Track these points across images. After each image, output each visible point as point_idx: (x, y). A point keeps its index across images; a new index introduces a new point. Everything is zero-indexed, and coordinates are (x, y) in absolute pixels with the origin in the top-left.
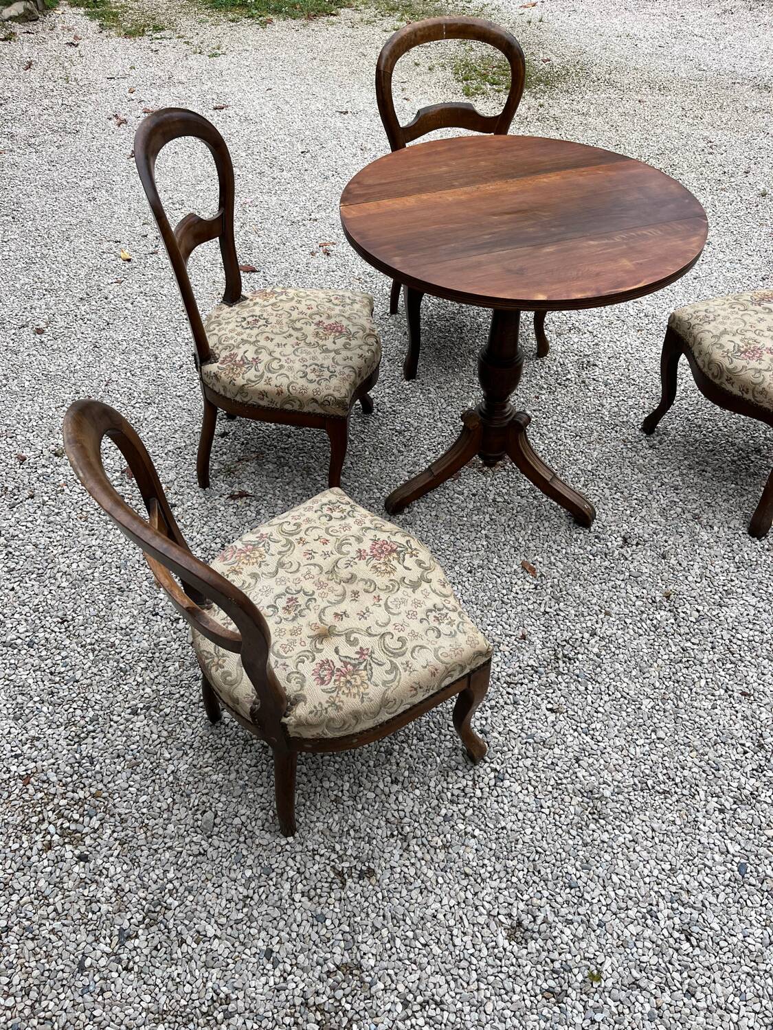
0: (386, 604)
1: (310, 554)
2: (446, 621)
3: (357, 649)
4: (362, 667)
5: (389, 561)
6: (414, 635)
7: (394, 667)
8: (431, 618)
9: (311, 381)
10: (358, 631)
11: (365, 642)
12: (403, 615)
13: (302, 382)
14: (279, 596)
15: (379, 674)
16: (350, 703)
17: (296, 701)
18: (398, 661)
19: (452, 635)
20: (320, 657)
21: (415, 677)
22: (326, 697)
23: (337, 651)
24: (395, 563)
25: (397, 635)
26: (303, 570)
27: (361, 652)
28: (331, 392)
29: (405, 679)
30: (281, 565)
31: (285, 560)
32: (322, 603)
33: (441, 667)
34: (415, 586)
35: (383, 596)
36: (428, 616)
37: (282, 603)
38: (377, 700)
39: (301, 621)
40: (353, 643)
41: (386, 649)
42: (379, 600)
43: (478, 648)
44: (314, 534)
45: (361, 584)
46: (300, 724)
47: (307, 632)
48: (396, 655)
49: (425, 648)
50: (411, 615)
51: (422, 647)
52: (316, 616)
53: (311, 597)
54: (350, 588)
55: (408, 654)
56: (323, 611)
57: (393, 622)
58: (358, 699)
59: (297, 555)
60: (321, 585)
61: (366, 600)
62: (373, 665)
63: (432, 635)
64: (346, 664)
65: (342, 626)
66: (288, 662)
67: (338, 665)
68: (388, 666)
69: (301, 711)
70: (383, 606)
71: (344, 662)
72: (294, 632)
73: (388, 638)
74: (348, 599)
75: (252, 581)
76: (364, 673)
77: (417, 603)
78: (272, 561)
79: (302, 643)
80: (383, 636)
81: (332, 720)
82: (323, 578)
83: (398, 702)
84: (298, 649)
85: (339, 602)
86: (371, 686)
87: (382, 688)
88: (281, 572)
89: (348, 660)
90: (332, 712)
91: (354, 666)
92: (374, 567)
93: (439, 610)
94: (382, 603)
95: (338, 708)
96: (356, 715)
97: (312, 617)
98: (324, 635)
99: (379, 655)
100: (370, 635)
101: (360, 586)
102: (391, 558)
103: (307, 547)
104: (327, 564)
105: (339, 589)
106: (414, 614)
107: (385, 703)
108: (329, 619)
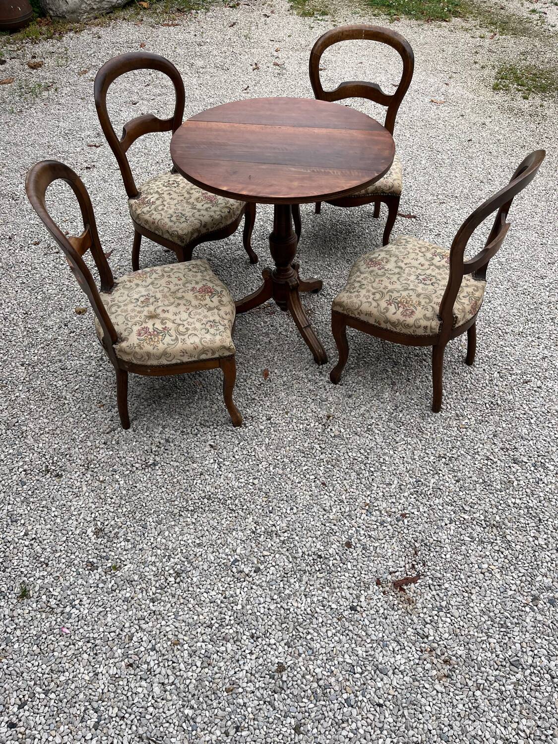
0: (190, 313)
1: (169, 283)
2: (215, 328)
3: (164, 327)
4: (161, 334)
5: (205, 295)
6: (195, 329)
7: (177, 339)
8: (209, 325)
9: (171, 221)
10: (169, 319)
11: (169, 325)
12: (195, 320)
13: (167, 220)
14: (142, 296)
15: (168, 339)
16: (148, 348)
17: (123, 340)
18: (180, 337)
19: (214, 335)
20: (144, 325)
21: (185, 346)
22: (138, 341)
23: (154, 325)
24: (207, 297)
25: (187, 326)
26: (161, 288)
28: (178, 229)
29: (180, 345)
30: (152, 283)
31: (156, 282)
32: (160, 304)
33: (201, 347)
34: (210, 309)
35: (191, 309)
36: (207, 323)
37: (142, 299)
38: (161, 351)
39: (146, 309)
40: (163, 324)
41: (177, 331)
42: (188, 310)
43: (224, 344)
44: (177, 275)
45: (184, 302)
46: (121, 350)
47: (145, 313)
48: (180, 334)
50: (199, 320)
51: (196, 335)
52: (154, 308)
53: (157, 300)
54: (177, 301)
55: (187, 336)
56: (158, 307)
57: (188, 321)
58: (152, 347)
59: (163, 282)
60: (165, 296)
61: (182, 308)
62: (167, 335)
63: (204, 331)
65: (163, 315)
66: (130, 323)
67: (151, 330)
68: (174, 338)
69: (124, 345)
71: (154, 330)
72: (139, 312)
73: (181, 326)
74: (174, 305)
75: (135, 287)
76: (161, 337)
77: (206, 317)
78: (149, 281)
79: (140, 317)
80: (179, 325)
81: (136, 353)
82: (168, 294)
83: (172, 356)
84: (138, 319)
85: (168, 306)
86: (161, 344)
87: (166, 346)
88: (151, 287)
89: (157, 330)
90: (137, 349)
91: (158, 333)
92: (196, 296)
93: (215, 323)
95: (141, 348)
96: (149, 354)
97: (152, 308)
98: (152, 317)
99: (172, 332)
100: (174, 323)
101: (182, 302)
102: (207, 295)
103: (170, 279)
104: (173, 288)
105: (172, 300)
106: (201, 320)
107: (165, 354)
108: (159, 311)
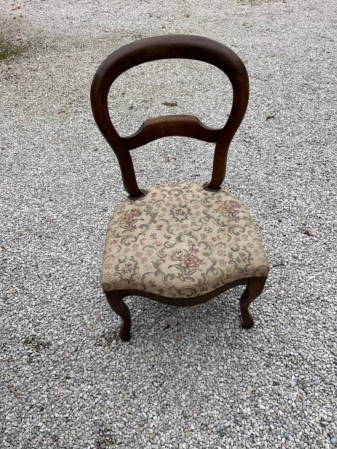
0: (153, 247)
1: (209, 230)
2: (126, 269)
4: (128, 225)
5: (181, 260)
6: (127, 251)
8: (131, 262)
14: (189, 210)
15: (119, 230)
18: (120, 239)
19: (117, 268)
20: (144, 213)
21: (108, 243)
22: (125, 211)
24: (178, 262)
26: (199, 224)
27: (135, 227)
29: (111, 239)
30: (209, 217)
31: (212, 220)
32: (172, 223)
34: (156, 265)
35: (159, 248)
36: (134, 261)
37: (184, 210)
39: (168, 213)
40: (141, 227)
42: (157, 245)
49: (118, 252)
50: (139, 254)
52: (167, 219)
55: (120, 244)
56: (168, 222)
57: (140, 245)
59: (212, 225)
60: (184, 227)
62: (126, 229)
63: (122, 258)
64: (133, 220)
66: (151, 203)
67: (135, 218)
68: (121, 234)
70: (153, 245)
71: (135, 220)
72: (164, 209)
73: (134, 240)
76: (124, 225)
77: (144, 260)
78: (214, 215)
79: (156, 210)
82: (188, 229)
85: (168, 230)
86: (117, 226)
88: (204, 216)
89: (134, 222)
91: (130, 223)
92: (181, 252)
93: (134, 269)
94: (155, 246)
97: (167, 217)
101: (172, 241)
102: (182, 262)
